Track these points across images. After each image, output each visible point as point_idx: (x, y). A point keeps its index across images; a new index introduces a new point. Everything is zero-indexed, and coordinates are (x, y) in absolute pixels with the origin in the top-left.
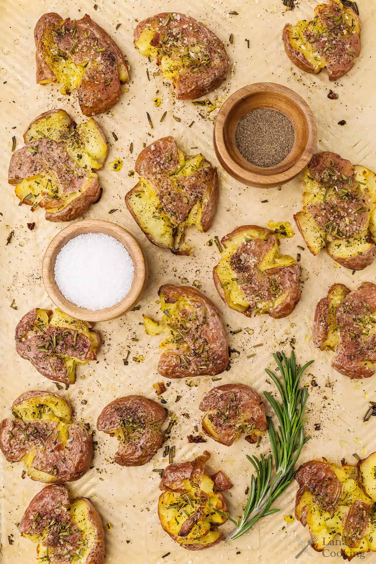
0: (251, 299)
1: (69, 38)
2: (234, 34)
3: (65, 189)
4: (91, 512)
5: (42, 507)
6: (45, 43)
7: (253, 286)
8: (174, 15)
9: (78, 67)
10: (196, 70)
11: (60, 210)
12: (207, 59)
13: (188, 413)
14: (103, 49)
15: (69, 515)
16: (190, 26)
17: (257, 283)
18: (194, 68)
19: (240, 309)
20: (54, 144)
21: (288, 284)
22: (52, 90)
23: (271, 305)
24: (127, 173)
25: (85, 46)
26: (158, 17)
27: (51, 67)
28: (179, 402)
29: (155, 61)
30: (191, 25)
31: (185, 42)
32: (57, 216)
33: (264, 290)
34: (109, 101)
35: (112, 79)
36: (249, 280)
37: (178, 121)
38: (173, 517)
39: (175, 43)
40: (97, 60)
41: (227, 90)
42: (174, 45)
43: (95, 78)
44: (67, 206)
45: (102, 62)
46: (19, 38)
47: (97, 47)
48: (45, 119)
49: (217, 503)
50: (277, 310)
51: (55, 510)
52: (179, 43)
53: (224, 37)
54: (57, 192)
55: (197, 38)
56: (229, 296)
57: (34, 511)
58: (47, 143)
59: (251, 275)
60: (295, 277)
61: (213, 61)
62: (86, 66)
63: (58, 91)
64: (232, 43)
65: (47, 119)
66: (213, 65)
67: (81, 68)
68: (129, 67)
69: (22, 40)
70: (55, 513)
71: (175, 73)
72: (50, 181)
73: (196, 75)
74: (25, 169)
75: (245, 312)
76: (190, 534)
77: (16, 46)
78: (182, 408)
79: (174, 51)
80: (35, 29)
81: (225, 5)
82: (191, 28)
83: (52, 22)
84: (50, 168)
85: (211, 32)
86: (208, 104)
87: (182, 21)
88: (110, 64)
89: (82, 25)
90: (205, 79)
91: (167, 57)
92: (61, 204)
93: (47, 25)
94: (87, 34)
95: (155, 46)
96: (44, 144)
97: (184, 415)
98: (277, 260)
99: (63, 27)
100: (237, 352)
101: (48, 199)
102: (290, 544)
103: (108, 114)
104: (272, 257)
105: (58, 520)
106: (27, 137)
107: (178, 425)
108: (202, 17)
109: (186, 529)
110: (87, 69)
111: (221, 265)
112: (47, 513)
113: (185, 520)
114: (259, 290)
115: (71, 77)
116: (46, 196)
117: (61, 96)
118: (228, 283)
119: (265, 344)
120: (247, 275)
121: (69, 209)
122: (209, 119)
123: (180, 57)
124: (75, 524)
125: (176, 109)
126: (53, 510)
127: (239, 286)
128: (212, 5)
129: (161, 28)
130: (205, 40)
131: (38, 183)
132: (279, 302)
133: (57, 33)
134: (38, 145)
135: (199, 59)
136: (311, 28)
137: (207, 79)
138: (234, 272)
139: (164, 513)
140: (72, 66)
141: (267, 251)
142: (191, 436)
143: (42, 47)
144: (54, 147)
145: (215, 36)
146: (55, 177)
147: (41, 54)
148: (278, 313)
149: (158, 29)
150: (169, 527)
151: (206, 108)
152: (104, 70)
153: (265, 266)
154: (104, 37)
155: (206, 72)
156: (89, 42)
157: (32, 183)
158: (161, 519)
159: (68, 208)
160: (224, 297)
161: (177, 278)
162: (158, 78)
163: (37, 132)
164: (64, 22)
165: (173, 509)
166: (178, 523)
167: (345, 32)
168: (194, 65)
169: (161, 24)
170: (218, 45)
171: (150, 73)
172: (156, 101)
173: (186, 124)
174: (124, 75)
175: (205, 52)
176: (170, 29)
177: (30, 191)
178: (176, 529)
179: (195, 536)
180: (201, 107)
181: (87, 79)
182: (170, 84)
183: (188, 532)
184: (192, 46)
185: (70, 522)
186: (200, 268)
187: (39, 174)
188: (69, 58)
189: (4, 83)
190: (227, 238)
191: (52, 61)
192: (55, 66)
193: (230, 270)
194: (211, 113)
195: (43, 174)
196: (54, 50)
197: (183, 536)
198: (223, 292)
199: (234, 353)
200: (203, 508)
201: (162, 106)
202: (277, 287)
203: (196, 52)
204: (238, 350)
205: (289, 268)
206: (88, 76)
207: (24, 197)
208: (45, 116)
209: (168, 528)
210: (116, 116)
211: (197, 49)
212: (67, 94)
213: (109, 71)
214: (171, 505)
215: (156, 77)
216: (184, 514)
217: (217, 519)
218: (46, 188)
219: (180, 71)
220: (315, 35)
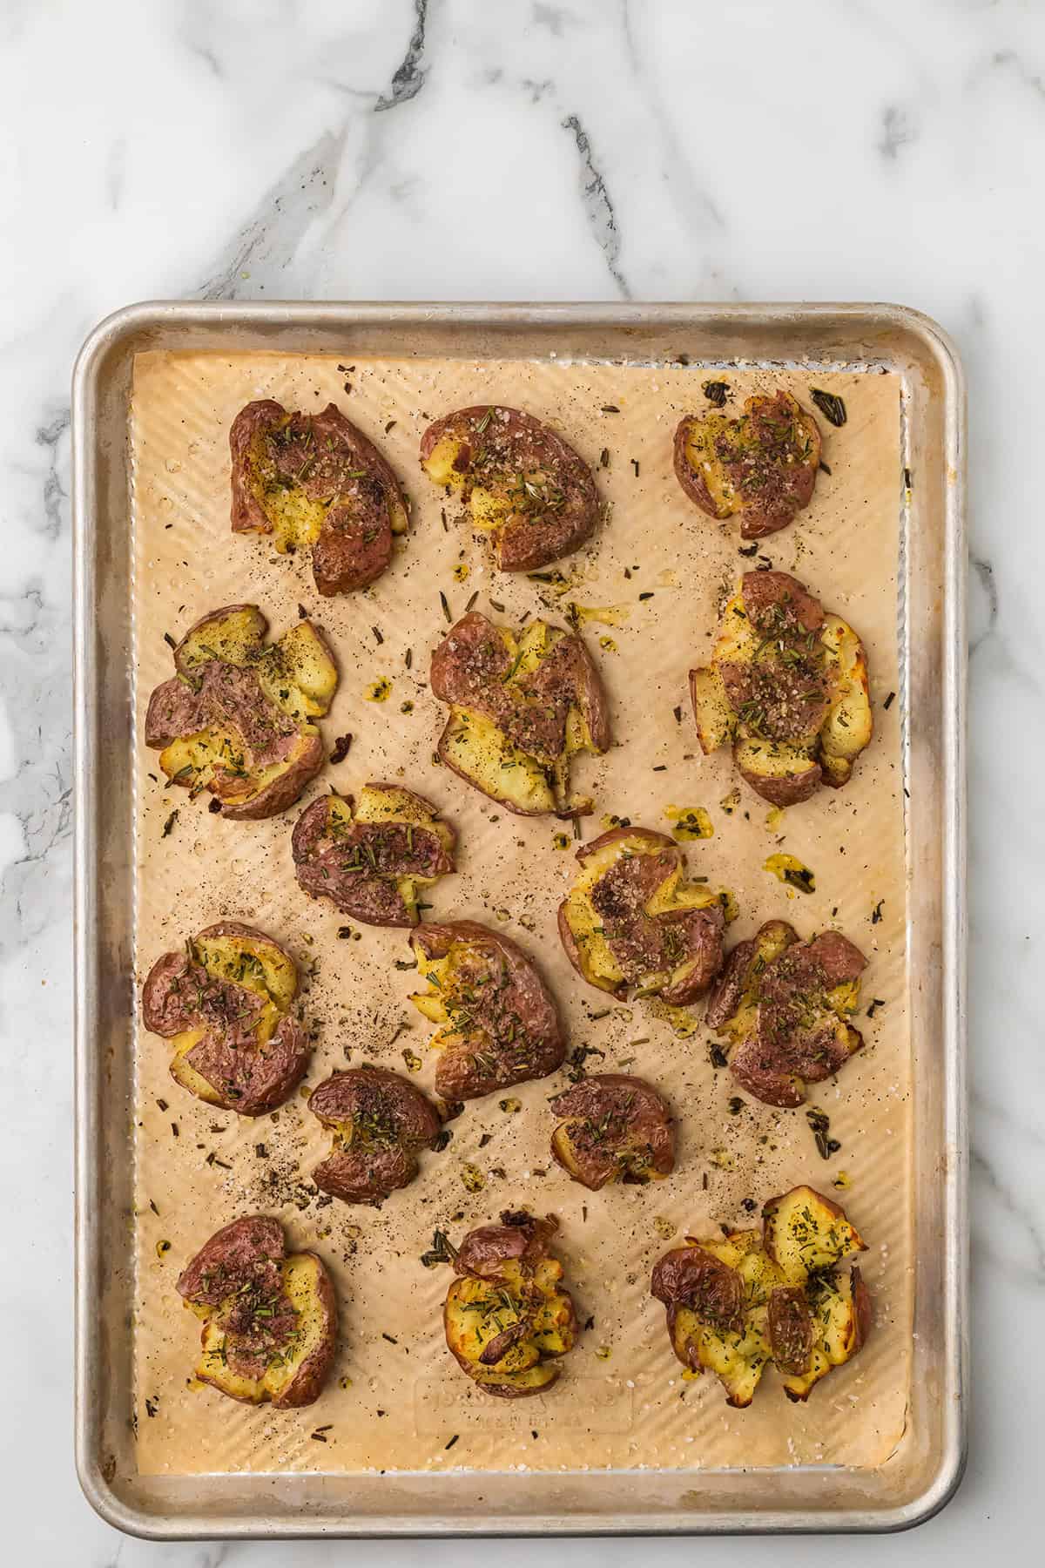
0: (629, 968)
1: (298, 450)
2: (609, 447)
3: (257, 759)
4: (322, 1281)
5: (231, 1255)
6: (252, 457)
7: (634, 943)
8: (499, 411)
9: (314, 505)
10: (537, 519)
11: (251, 798)
12: (558, 497)
13: (504, 1168)
14: (362, 473)
15: (280, 1278)
16: (528, 435)
17: (642, 939)
18: (533, 516)
19: (605, 985)
20: (235, 671)
21: (700, 942)
22: (260, 543)
23: (667, 982)
24: (400, 706)
25: (328, 465)
26: (467, 414)
27: (261, 503)
28: (487, 1146)
29: (458, 496)
30: (530, 431)
31: (518, 464)
32: (246, 811)
33: (654, 951)
34: (371, 571)
35: (377, 530)
36: (627, 932)
37: (499, 610)
38: (472, 1328)
39: (498, 465)
40: (349, 493)
41: (594, 554)
42: (497, 470)
43: (346, 527)
44: (263, 792)
45: (360, 497)
46: (198, 441)
47: (349, 468)
48: (217, 624)
49: (561, 1314)
50: (677, 991)
51: (255, 1265)
52: (507, 465)
53: (591, 452)
54: (241, 763)
55: (541, 458)
56: (588, 961)
57: (214, 1261)
58: (222, 669)
59: (631, 924)
60: (712, 930)
61: (570, 501)
62: (327, 505)
63: (270, 544)
64: (605, 465)
65: (221, 624)
66: (569, 510)
67: (320, 507)
68: (410, 506)
69: (204, 446)
70: (253, 1270)
71: (498, 521)
72: (227, 742)
73: (537, 529)
74: (179, 719)
75: (616, 991)
76: (500, 1362)
77: (192, 456)
78: (493, 1158)
79: (498, 482)
80: (233, 430)
81: (594, 392)
82: (530, 439)
83: (266, 419)
84: (227, 718)
85: (567, 446)
86: (558, 580)
87: (514, 424)
88: (374, 502)
89: (322, 426)
90: (554, 537)
91: (483, 490)
92: (250, 787)
93: (258, 424)
94: (332, 442)
95: (460, 471)
96: (215, 672)
97: (494, 1171)
98: (680, 895)
99: (288, 428)
100: (600, 1053)
101: (225, 777)
102: (690, 1422)
103: (365, 592)
104: (670, 890)
105: (258, 1283)
106: (181, 656)
107: (484, 1190)
108: (550, 415)
109: (495, 1351)
110: (330, 510)
111: (573, 900)
112: (238, 1269)
113: (494, 1335)
114: (644, 952)
115: (300, 524)
116: (221, 771)
117: (276, 555)
118: (587, 937)
119: (652, 1040)
120: (622, 922)
121: (269, 797)
122: (558, 607)
123: (508, 492)
124: (288, 1298)
125: (496, 587)
126: (251, 1264)
127: (607, 944)
128: (571, 392)
129: (473, 436)
130: (555, 461)
131: (205, 746)
132: (680, 976)
133: (276, 439)
134: (204, 674)
135: (543, 498)
136: (730, 434)
137: (558, 538)
138: (597, 915)
139: (455, 1317)
140: (303, 502)
141: (663, 878)
142: (508, 1212)
143: (244, 466)
144: (234, 676)
145: (576, 455)
146: (237, 734)
147: (243, 479)
148: (678, 995)
149: (467, 439)
150: (463, 1345)
151: (554, 588)
152: (362, 514)
153: (656, 907)
154: (363, 450)
155: (556, 523)
156: (335, 458)
157: (194, 745)
158: (449, 1328)
159: (266, 795)
160: (577, 963)
161: (489, 910)
162: (462, 527)
163: (202, 647)
164: (289, 419)
165: (474, 1313)
166: (481, 1340)
167: (790, 458)
168: (534, 508)
169: (473, 429)
170: (581, 471)
171: (448, 518)
172: (458, 571)
173: (513, 615)
174: (400, 521)
175: (555, 484)
176: (490, 439)
177: (188, 761)
178: (474, 1350)
179: (510, 1369)
180: (546, 586)
181: (331, 529)
182: (486, 540)
183: (499, 1358)
184: (530, 471)
185: (280, 1291)
186: (534, 892)
187: (206, 729)
188: (296, 487)
189: (167, 527)
190: (588, 850)
191: (264, 492)
192: (271, 502)
193: (591, 910)
194: (562, 597)
195: (215, 729)
196: (269, 470)
197: (488, 1364)
198: (576, 953)
199: (593, 1055)
200: (534, 1318)
201: (470, 580)
202: (678, 948)
203: (539, 483)
204: (603, 1051)
205: (702, 913)
206: (333, 524)
207: (176, 772)
208: (217, 616)
209: (460, 1347)
210: (382, 597)
211: (540, 477)
212: (289, 552)
213: (371, 515)
214: (471, 1304)
215: (459, 525)
216: (493, 1325)
217: (555, 1343)
218: (221, 755)
219: (507, 520)
220: (735, 449)
